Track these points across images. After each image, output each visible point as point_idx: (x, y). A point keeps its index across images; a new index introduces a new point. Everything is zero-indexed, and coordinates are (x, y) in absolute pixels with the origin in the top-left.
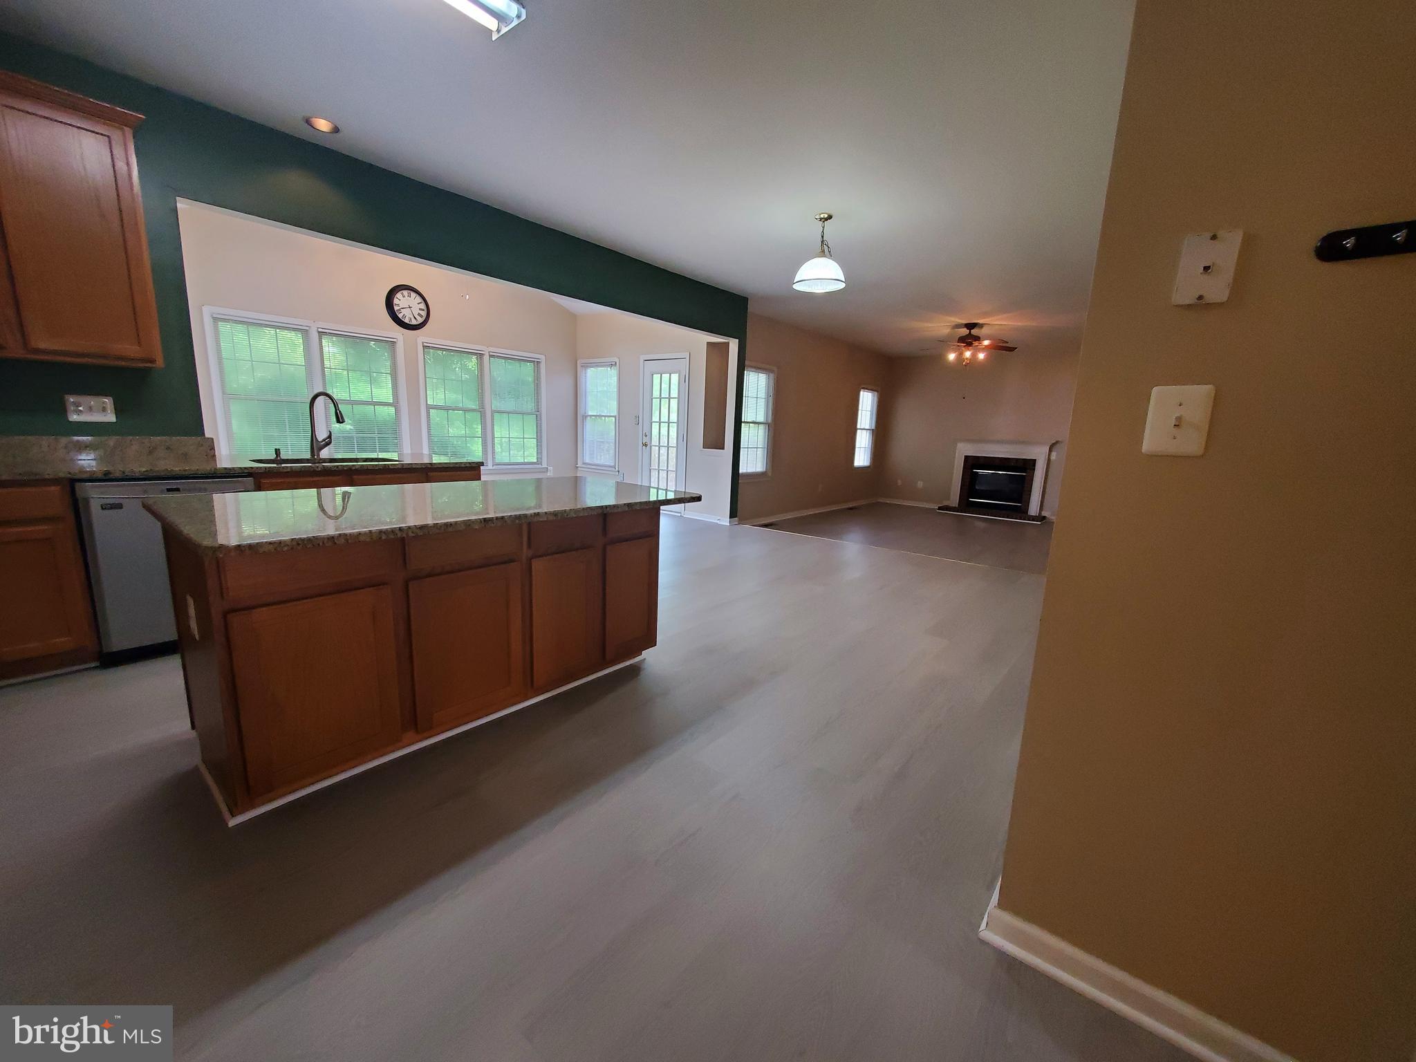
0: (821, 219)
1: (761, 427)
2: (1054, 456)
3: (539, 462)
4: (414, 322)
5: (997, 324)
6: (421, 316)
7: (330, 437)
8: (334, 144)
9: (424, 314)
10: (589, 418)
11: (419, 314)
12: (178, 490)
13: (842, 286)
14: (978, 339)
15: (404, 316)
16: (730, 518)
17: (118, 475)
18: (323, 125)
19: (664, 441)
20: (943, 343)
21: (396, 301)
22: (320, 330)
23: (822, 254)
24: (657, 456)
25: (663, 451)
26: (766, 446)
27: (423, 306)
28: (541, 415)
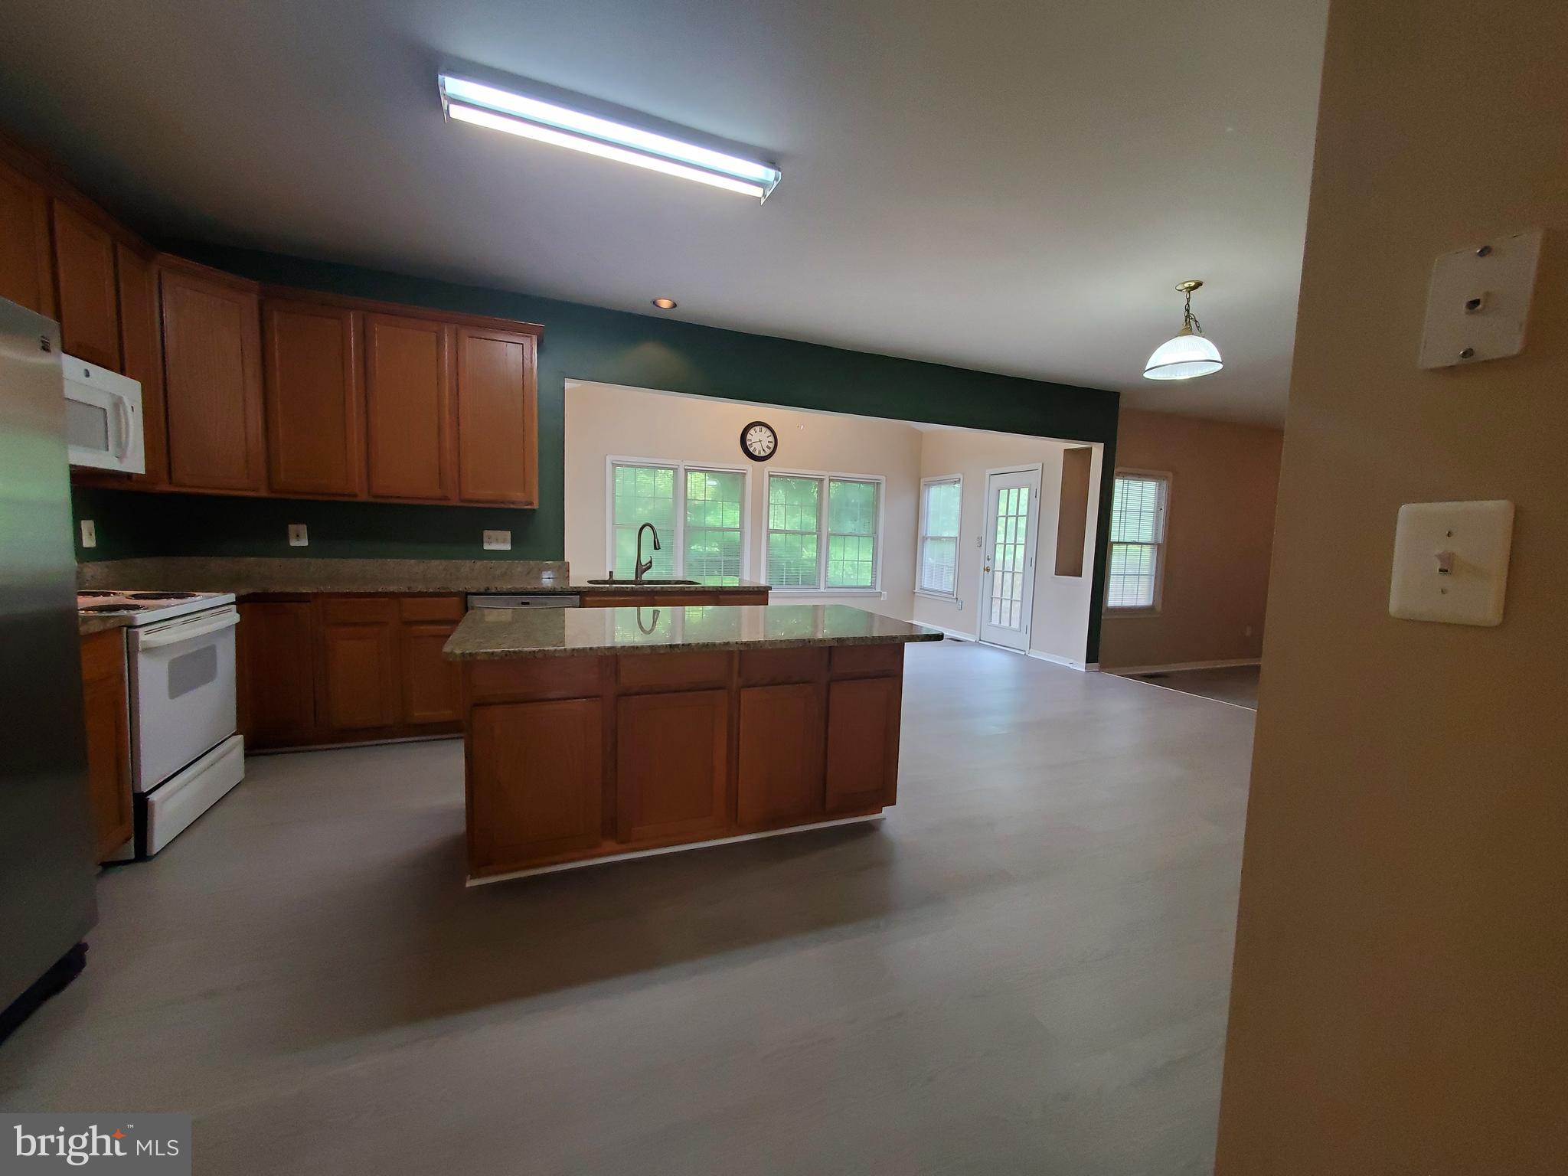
0: (1185, 290)
1: (1147, 550)
3: (873, 585)
4: (763, 454)
6: (769, 448)
7: (651, 562)
8: (674, 316)
9: (772, 445)
10: (929, 540)
11: (768, 447)
12: (528, 603)
13: (1221, 366)
15: (755, 450)
16: (1087, 662)
17: (493, 591)
18: (665, 304)
19: (1009, 566)
21: (749, 437)
22: (686, 467)
23: (1187, 331)
24: (1000, 582)
25: (1008, 576)
26: (1154, 573)
27: (772, 439)
28: (878, 536)
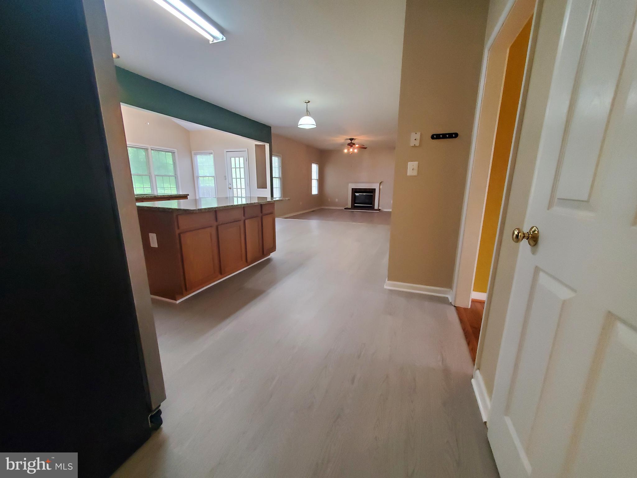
0: (306, 102)
1: (277, 179)
2: (381, 186)
5: (360, 139)
10: (200, 177)
13: (316, 126)
14: (354, 144)
18: (114, 55)
20: (342, 145)
23: (307, 115)
24: (236, 193)
25: (239, 190)
26: (280, 188)
28: (177, 176)
